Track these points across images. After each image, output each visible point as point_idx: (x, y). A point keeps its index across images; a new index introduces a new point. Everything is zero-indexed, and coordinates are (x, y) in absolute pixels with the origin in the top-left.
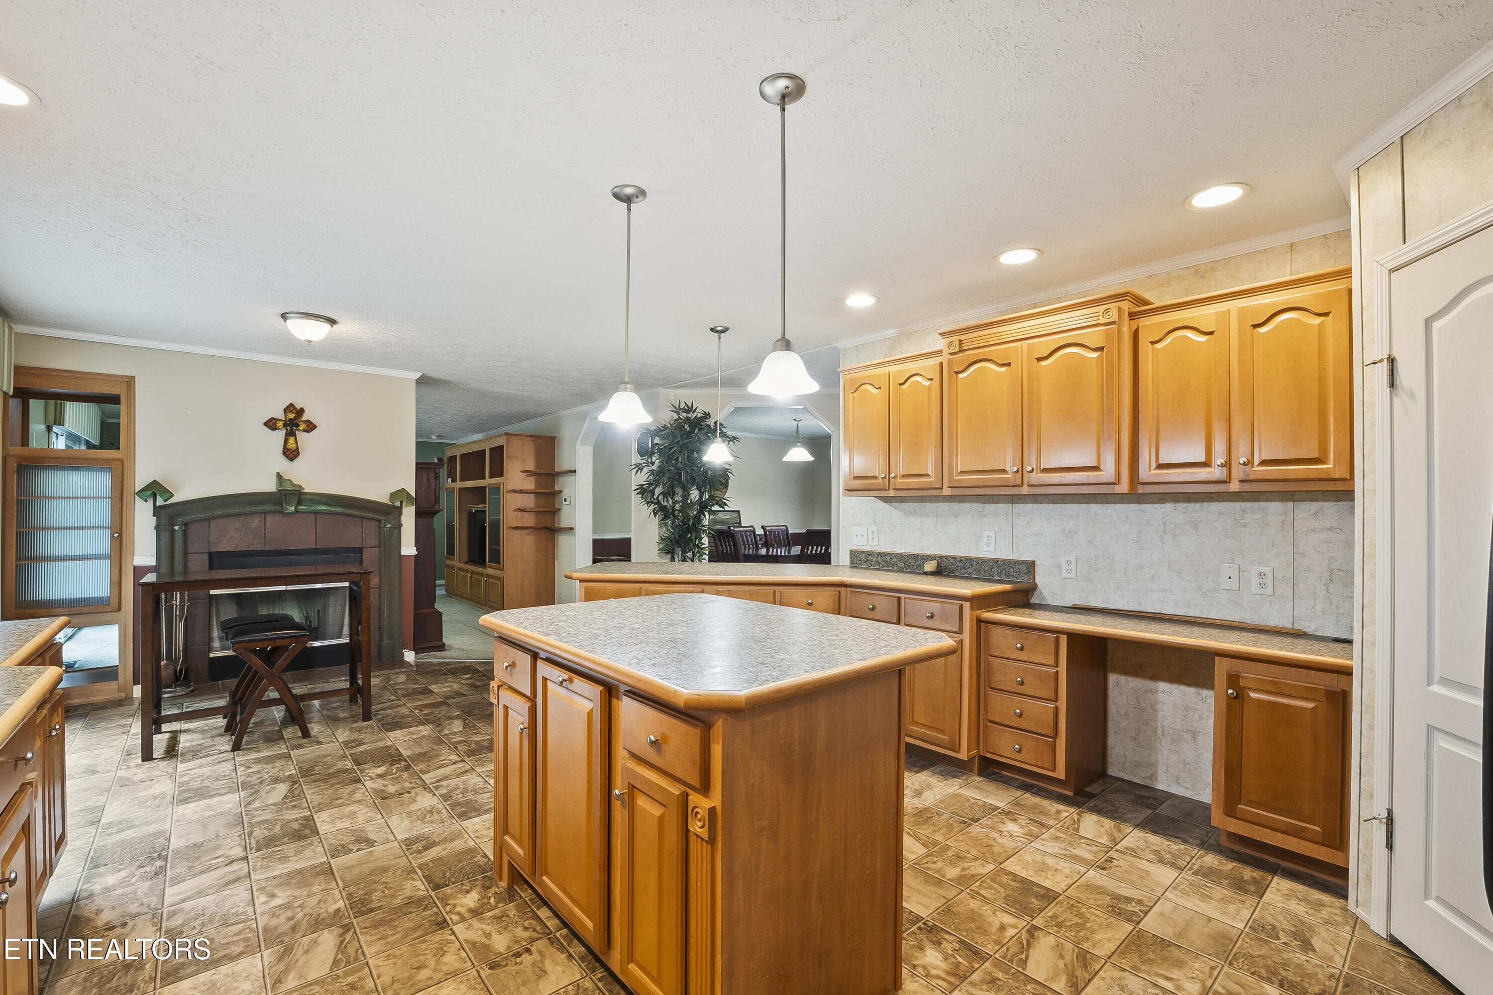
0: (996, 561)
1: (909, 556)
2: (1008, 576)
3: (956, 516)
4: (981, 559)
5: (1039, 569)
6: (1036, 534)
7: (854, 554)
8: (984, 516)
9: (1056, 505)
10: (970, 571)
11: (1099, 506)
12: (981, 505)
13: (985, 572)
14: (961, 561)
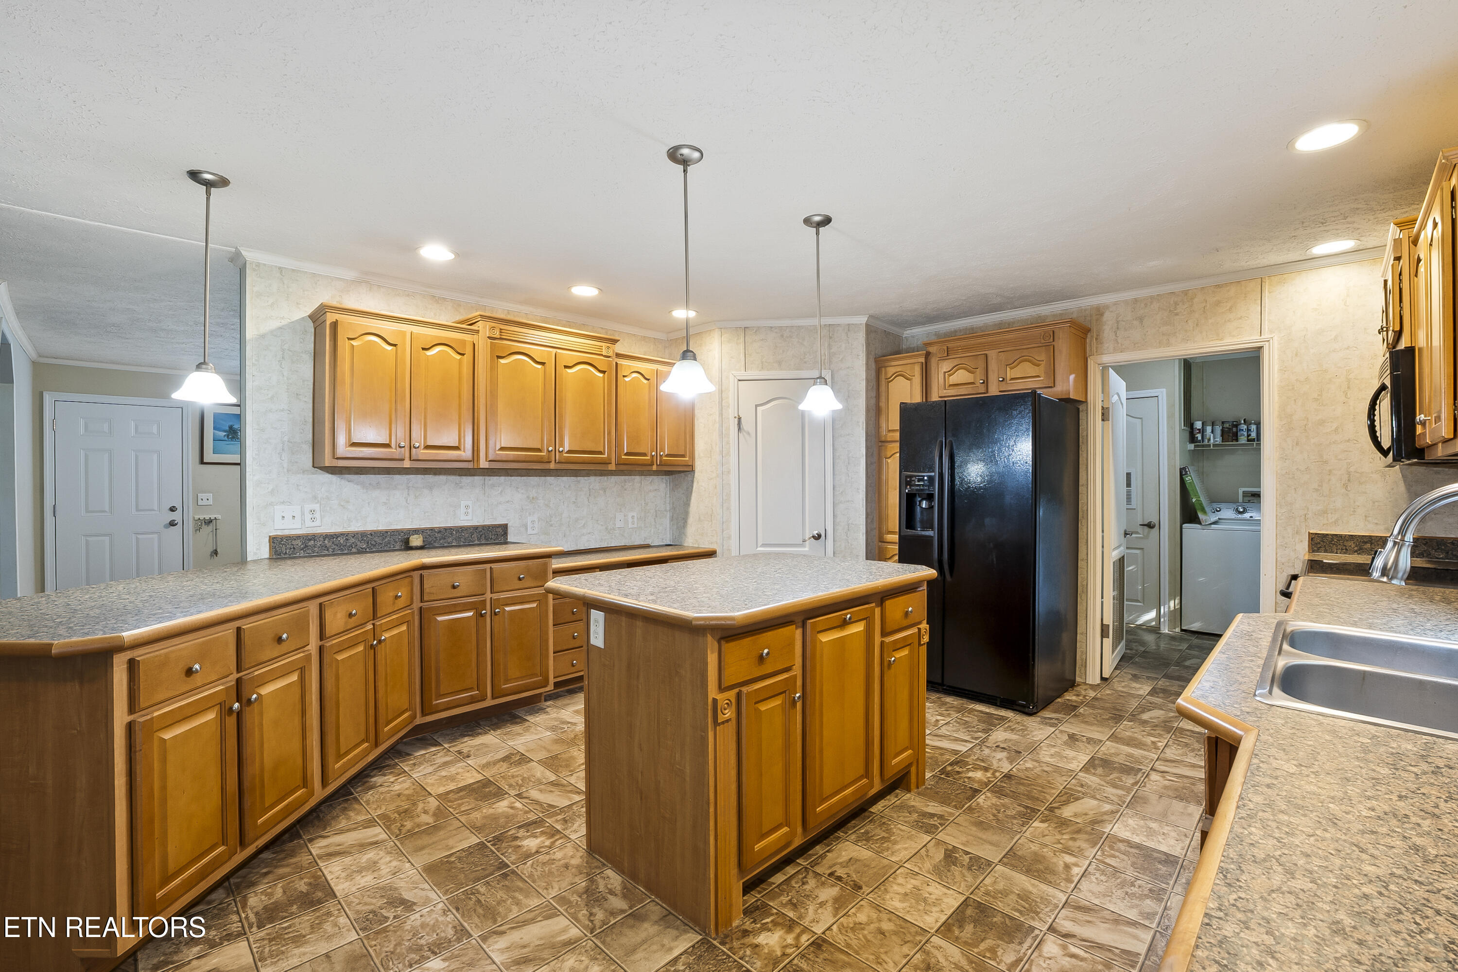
0: (476, 528)
1: (373, 533)
2: (487, 540)
3: (431, 488)
4: (461, 527)
5: (510, 530)
6: (508, 502)
7: (275, 542)
8: (461, 488)
9: (523, 478)
10: (450, 540)
11: (553, 478)
12: (458, 477)
13: (465, 539)
14: (439, 532)
